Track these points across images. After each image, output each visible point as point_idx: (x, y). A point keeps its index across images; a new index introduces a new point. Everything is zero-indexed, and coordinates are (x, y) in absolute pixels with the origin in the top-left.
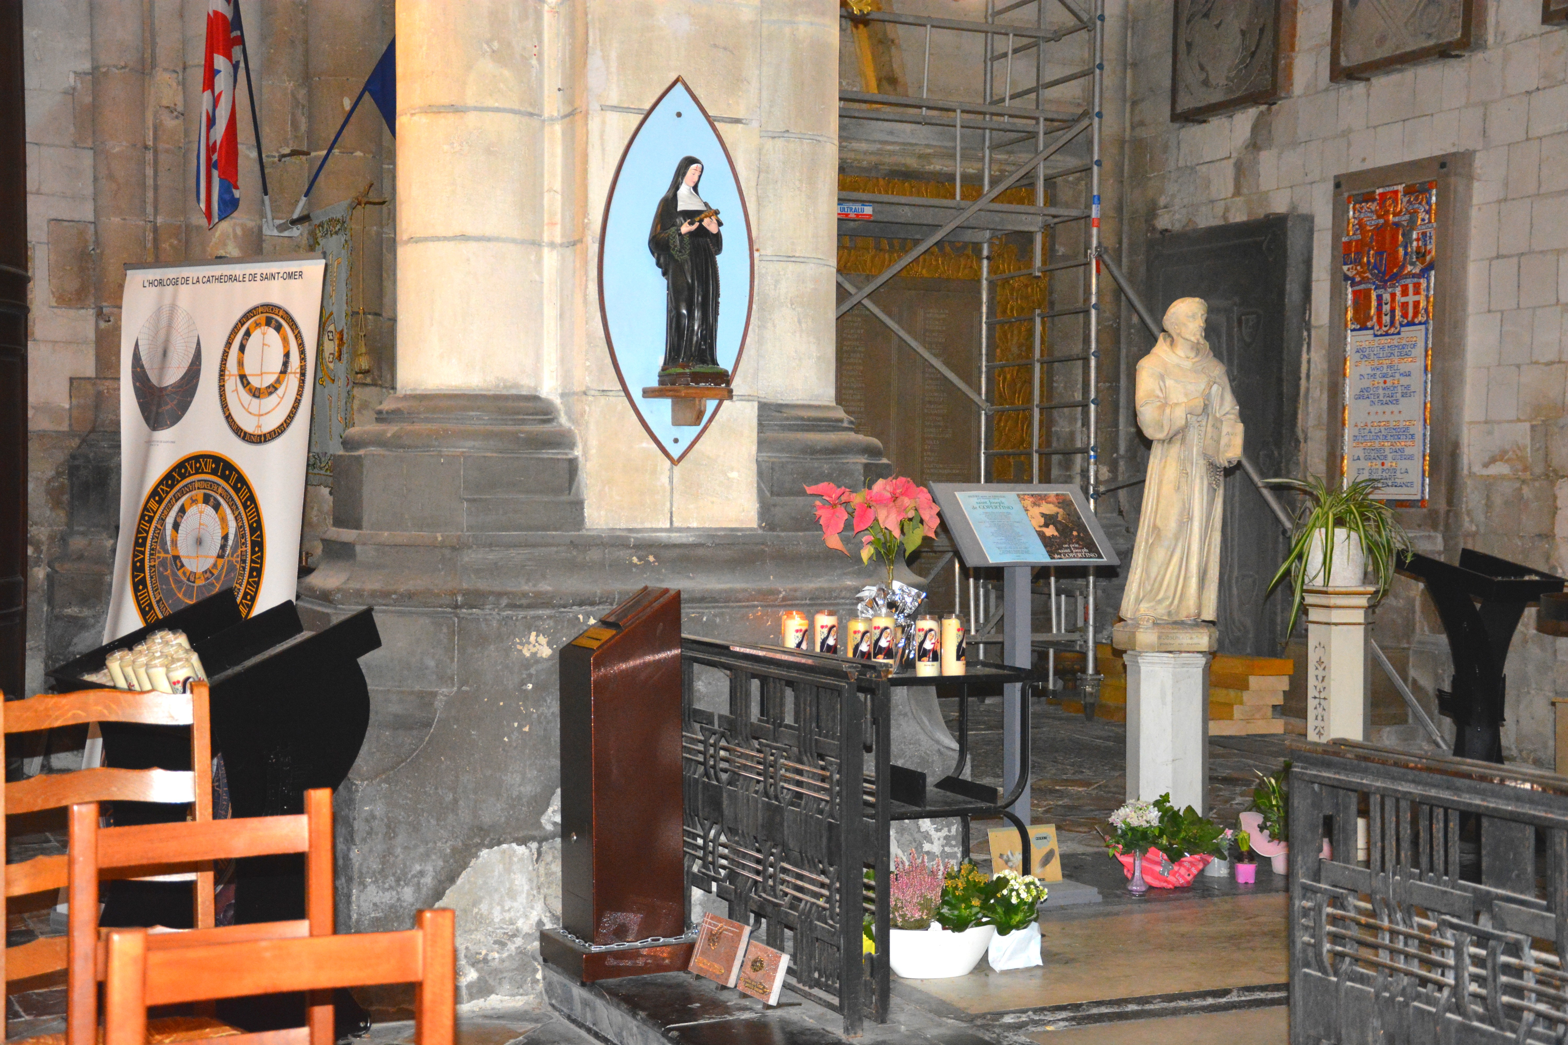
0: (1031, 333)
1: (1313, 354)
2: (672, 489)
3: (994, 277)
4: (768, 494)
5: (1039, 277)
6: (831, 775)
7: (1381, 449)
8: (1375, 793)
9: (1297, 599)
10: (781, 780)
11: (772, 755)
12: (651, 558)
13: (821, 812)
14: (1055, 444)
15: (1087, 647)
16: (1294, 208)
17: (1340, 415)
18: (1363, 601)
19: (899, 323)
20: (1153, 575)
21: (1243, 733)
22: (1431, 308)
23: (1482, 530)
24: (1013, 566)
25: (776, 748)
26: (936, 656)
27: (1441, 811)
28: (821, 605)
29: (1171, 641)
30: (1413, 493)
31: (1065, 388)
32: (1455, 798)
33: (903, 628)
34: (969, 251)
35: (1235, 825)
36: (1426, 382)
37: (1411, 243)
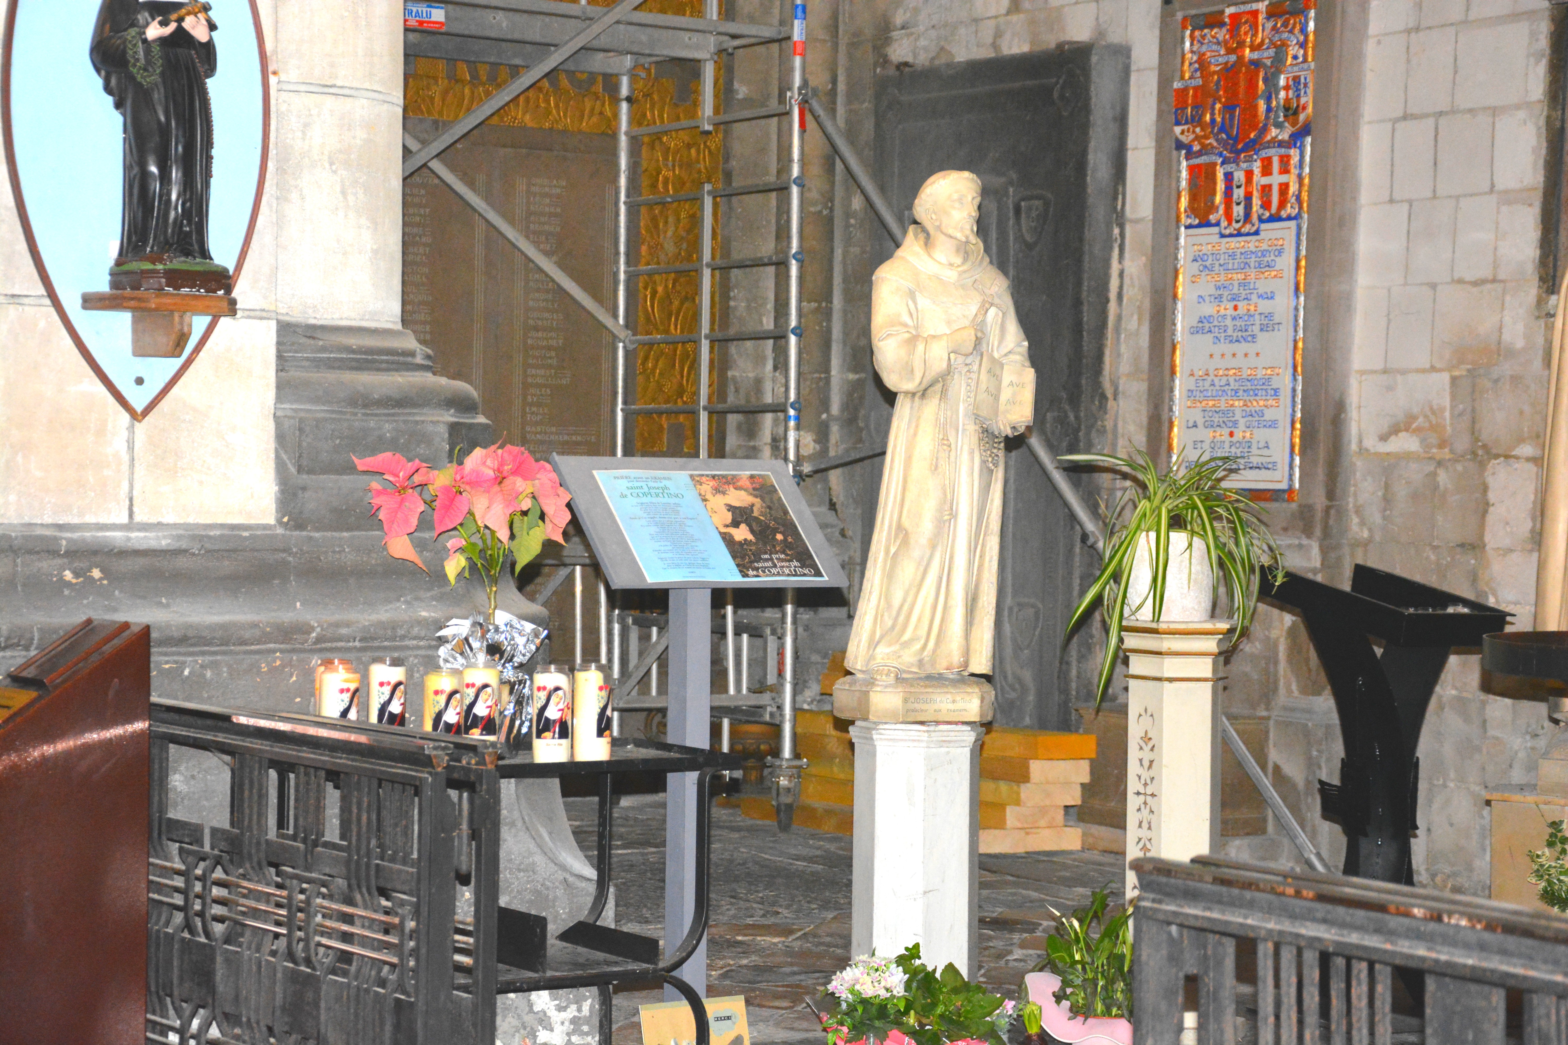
0: (696, 221)
1: (1127, 263)
2: (133, 460)
3: (637, 131)
4: (293, 470)
5: (708, 133)
6: (402, 923)
7: (1229, 411)
8: (1265, 940)
9: (1114, 641)
10: (316, 932)
11: (302, 891)
12: (96, 573)
13: (382, 983)
14: (731, 399)
15: (782, 715)
16: (1101, 33)
17: (1167, 359)
18: (1211, 645)
19: (488, 198)
20: (896, 603)
21: (1020, 850)
22: (1305, 196)
23: (1377, 537)
24: (684, 587)
25: (309, 881)
26: (565, 731)
27: (1364, 965)
28: (379, 648)
29: (924, 707)
30: (1275, 480)
31: (748, 307)
32: (1388, 947)
33: (512, 686)
34: (599, 87)
35: (1019, 992)
36: (1296, 309)
37: (1277, 94)
